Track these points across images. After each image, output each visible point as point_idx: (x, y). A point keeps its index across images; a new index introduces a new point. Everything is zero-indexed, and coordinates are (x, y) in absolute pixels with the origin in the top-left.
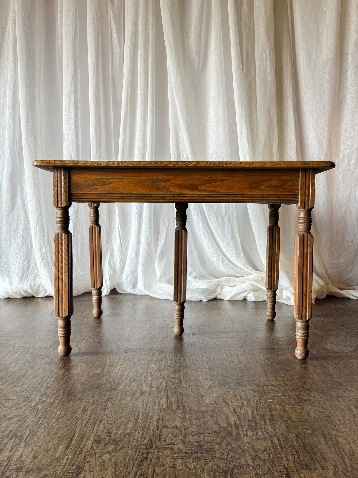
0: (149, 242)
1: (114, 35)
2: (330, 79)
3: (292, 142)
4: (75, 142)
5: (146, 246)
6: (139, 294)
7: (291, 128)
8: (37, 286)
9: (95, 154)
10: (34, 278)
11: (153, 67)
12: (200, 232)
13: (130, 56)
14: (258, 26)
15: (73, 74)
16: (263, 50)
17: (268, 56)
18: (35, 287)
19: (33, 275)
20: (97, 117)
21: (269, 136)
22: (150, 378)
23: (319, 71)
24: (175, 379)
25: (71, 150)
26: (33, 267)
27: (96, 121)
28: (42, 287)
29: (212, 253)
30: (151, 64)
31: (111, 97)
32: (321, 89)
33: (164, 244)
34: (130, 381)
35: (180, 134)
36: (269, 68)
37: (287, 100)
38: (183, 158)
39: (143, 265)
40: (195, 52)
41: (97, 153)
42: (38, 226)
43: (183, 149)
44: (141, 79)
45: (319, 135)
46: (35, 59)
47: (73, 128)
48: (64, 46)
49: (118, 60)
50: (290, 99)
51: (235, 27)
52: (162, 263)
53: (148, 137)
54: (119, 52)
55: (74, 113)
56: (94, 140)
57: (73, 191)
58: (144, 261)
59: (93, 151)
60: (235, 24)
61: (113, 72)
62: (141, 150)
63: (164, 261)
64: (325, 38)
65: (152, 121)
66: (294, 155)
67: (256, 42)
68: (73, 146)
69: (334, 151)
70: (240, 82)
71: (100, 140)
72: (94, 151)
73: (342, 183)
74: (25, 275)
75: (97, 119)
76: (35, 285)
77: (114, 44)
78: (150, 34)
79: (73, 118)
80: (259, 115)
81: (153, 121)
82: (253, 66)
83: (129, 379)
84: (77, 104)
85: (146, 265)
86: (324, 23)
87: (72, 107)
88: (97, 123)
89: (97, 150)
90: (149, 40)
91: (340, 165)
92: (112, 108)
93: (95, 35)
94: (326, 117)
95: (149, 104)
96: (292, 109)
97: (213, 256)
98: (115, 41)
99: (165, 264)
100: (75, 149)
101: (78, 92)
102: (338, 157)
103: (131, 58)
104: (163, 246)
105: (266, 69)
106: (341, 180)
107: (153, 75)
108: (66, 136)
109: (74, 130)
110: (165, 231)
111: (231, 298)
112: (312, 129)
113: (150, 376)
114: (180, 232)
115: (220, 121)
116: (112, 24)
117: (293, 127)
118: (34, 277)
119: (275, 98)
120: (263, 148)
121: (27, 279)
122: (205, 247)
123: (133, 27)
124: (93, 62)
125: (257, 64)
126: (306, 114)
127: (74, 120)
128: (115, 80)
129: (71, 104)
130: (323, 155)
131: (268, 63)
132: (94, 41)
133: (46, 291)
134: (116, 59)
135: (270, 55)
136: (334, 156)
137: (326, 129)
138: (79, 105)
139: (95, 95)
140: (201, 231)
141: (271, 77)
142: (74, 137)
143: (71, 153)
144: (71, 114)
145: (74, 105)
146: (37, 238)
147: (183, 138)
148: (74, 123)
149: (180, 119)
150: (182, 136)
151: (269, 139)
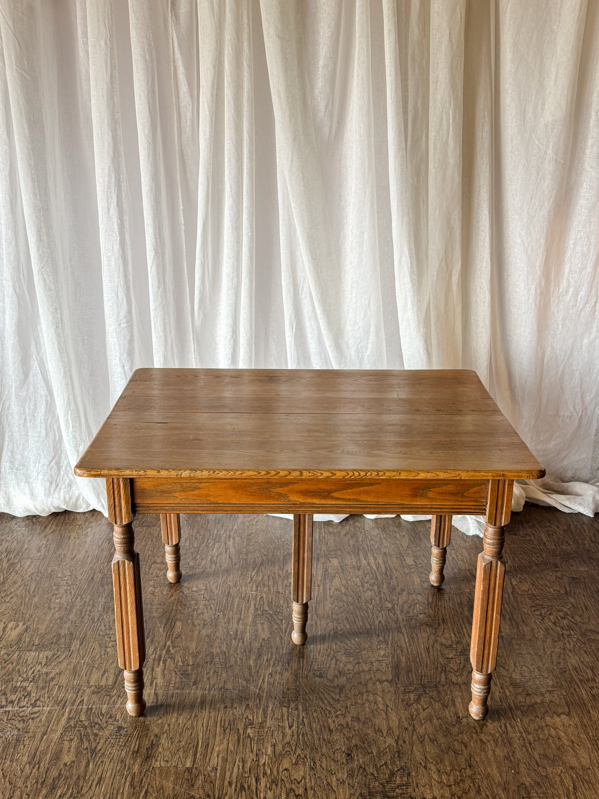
1: (182, 77)
2: (555, 157)
3: (485, 265)
4: (122, 271)
7: (484, 240)
8: (74, 499)
9: (156, 289)
10: (69, 488)
11: (250, 138)
13: (211, 119)
14: (436, 65)
15: (112, 154)
16: (442, 110)
17: (451, 121)
18: (72, 501)
19: (67, 482)
20: (157, 228)
21: (446, 260)
22: (263, 781)
23: (537, 142)
24: (299, 783)
25: (116, 284)
26: (66, 470)
27: (155, 235)
28: (83, 499)
30: (248, 133)
31: (179, 184)
32: (538, 174)
34: (236, 790)
36: (451, 143)
37: (479, 191)
38: (302, 294)
40: (323, 110)
41: (159, 288)
42: (69, 412)
43: (303, 278)
44: (230, 161)
45: (529, 252)
46: (43, 127)
47: (117, 247)
48: (93, 102)
49: (189, 123)
50: (485, 190)
51: (396, 74)
53: (243, 259)
54: (191, 109)
55: (117, 221)
56: (154, 268)
57: (138, 501)
59: (153, 285)
60: (396, 68)
61: (181, 141)
62: (232, 281)
64: (552, 83)
65: (250, 234)
67: (431, 92)
68: (119, 277)
69: (553, 277)
70: (401, 174)
71: (164, 266)
72: (155, 285)
73: (562, 327)
74: (54, 484)
75: (158, 230)
76: (71, 498)
77: (181, 94)
78: (245, 79)
79: (117, 230)
80: (431, 223)
81: (252, 232)
82: (424, 137)
83: (233, 786)
84: (122, 206)
86: (553, 55)
87: (114, 211)
88: (158, 237)
89: (159, 282)
90: (243, 88)
91: (561, 298)
92: (181, 208)
93: (148, 83)
94: (544, 222)
95: (245, 204)
96: (487, 209)
98: (184, 88)
100: (122, 283)
101: (122, 184)
102: (559, 286)
103: (211, 122)
105: (447, 144)
106: (560, 323)
107: (251, 153)
108: (105, 259)
109: (119, 251)
112: (518, 241)
113: (263, 777)
115: (366, 236)
116: (176, 57)
117: (488, 239)
118: (69, 484)
119: (459, 194)
120: (435, 278)
121: (58, 489)
123: (214, 67)
124: (147, 131)
125: (432, 134)
126: (510, 214)
127: (118, 234)
128: (185, 157)
129: (112, 206)
130: (535, 284)
131: (451, 133)
132: (146, 94)
133: (88, 505)
134: (186, 121)
135: (454, 119)
136: (552, 284)
137: (542, 241)
138: (125, 206)
139: (152, 191)
141: (454, 158)
142: (121, 261)
143: (116, 289)
144: (113, 223)
145: (116, 207)
146: (70, 431)
147: (302, 260)
148: (118, 238)
149: (298, 231)
150: (302, 257)
151: (446, 263)
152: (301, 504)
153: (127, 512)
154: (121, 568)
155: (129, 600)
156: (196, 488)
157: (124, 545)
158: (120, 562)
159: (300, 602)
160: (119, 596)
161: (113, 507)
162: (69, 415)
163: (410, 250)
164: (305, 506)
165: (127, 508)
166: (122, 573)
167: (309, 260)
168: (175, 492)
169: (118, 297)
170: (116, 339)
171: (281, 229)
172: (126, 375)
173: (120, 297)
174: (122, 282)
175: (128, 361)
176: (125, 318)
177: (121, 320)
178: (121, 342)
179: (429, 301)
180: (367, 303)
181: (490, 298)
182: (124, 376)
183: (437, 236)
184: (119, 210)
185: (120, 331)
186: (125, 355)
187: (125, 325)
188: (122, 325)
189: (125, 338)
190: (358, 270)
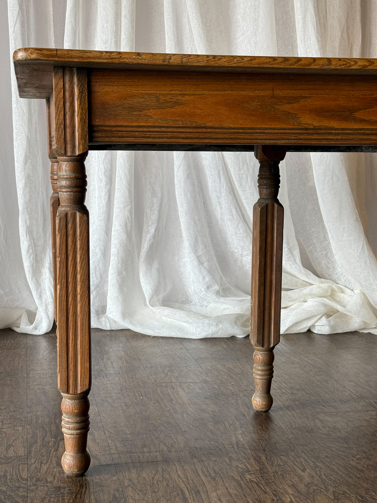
0: (129, 228)
5: (124, 237)
6: (109, 328)
12: (221, 208)
21: (348, 30)
29: (243, 248)
33: (155, 231)
35: (185, 20)
39: (119, 273)
52: (153, 269)
53: (123, 23)
57: (97, 122)
58: (120, 265)
63: (156, 265)
85: (124, 273)
97: (245, 253)
99: (158, 270)
104: (154, 236)
110: (156, 207)
111: (287, 330)
114: (270, 208)
122: (229, 236)
140: (223, 206)
151: (349, 34)
152: (315, 129)
153: (82, 137)
154: (70, 225)
155: (79, 276)
156: (177, 103)
157: (74, 190)
158: (69, 215)
159: (266, 346)
160: (64, 270)
161: (62, 126)
163: (315, 7)
164: (319, 131)
165: (83, 129)
166: (70, 232)
167: (199, 25)
168: (149, 110)
190: (254, 38)
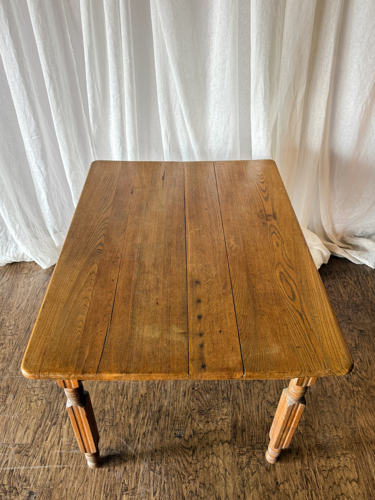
3: (325, 87)
4: (25, 94)
7: (327, 66)
8: (20, 256)
10: (16, 249)
18: (19, 257)
25: (23, 105)
37: (329, 20)
38: (174, 110)
41: (58, 108)
43: (175, 98)
45: (363, 76)
47: (18, 74)
50: (334, 19)
53: (125, 83)
55: (14, 51)
56: (52, 91)
59: (52, 105)
62: (117, 102)
65: (129, 60)
66: (323, 105)
68: (24, 100)
72: (54, 106)
74: (5, 247)
75: (50, 59)
76: (18, 255)
79: (15, 59)
80: (284, 51)
81: (130, 58)
88: (51, 64)
89: (57, 103)
92: (69, 36)
95: (123, 33)
96: (333, 37)
109: (20, 78)
112: (356, 67)
115: (228, 64)
117: (330, 65)
118: (15, 247)
119: (312, 23)
120: (283, 100)
121: (8, 251)
126: (352, 41)
127: (16, 63)
130: (362, 103)
139: (39, 21)
142: (23, 87)
143: (24, 109)
144: (11, 52)
145: (10, 37)
146: (6, 216)
147: (174, 83)
148: (17, 67)
149: (170, 59)
150: (173, 81)
151: (294, 87)
162: (4, 205)
163: (265, 78)
167: (179, 84)
169: (26, 116)
170: (30, 148)
171: (155, 56)
172: (42, 174)
173: (28, 115)
174: (27, 103)
175: (43, 164)
176: (35, 131)
177: (32, 134)
178: (35, 150)
179: (277, 118)
180: (227, 120)
181: (325, 114)
182: (41, 175)
183: (288, 65)
184: (13, 40)
185: (33, 142)
186: (40, 160)
187: (36, 137)
188: (33, 138)
189: (37, 147)
190: (220, 92)
